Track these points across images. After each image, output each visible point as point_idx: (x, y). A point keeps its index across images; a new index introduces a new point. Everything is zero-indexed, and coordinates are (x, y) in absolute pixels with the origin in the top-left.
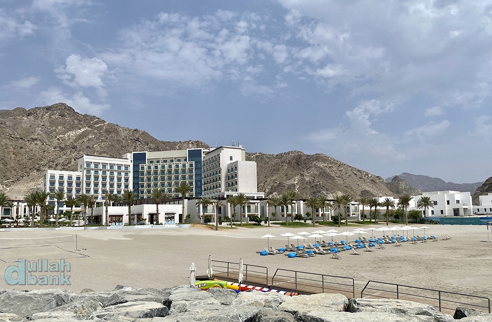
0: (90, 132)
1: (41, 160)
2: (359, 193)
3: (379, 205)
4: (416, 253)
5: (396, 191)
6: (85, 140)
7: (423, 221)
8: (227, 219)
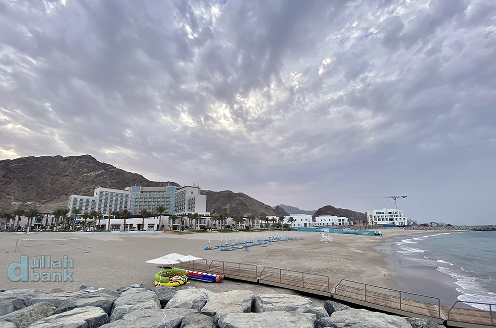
0: (106, 173)
1: (69, 188)
2: (260, 214)
3: (269, 220)
4: (288, 247)
5: (277, 214)
6: (102, 178)
7: (290, 230)
8: (187, 227)
